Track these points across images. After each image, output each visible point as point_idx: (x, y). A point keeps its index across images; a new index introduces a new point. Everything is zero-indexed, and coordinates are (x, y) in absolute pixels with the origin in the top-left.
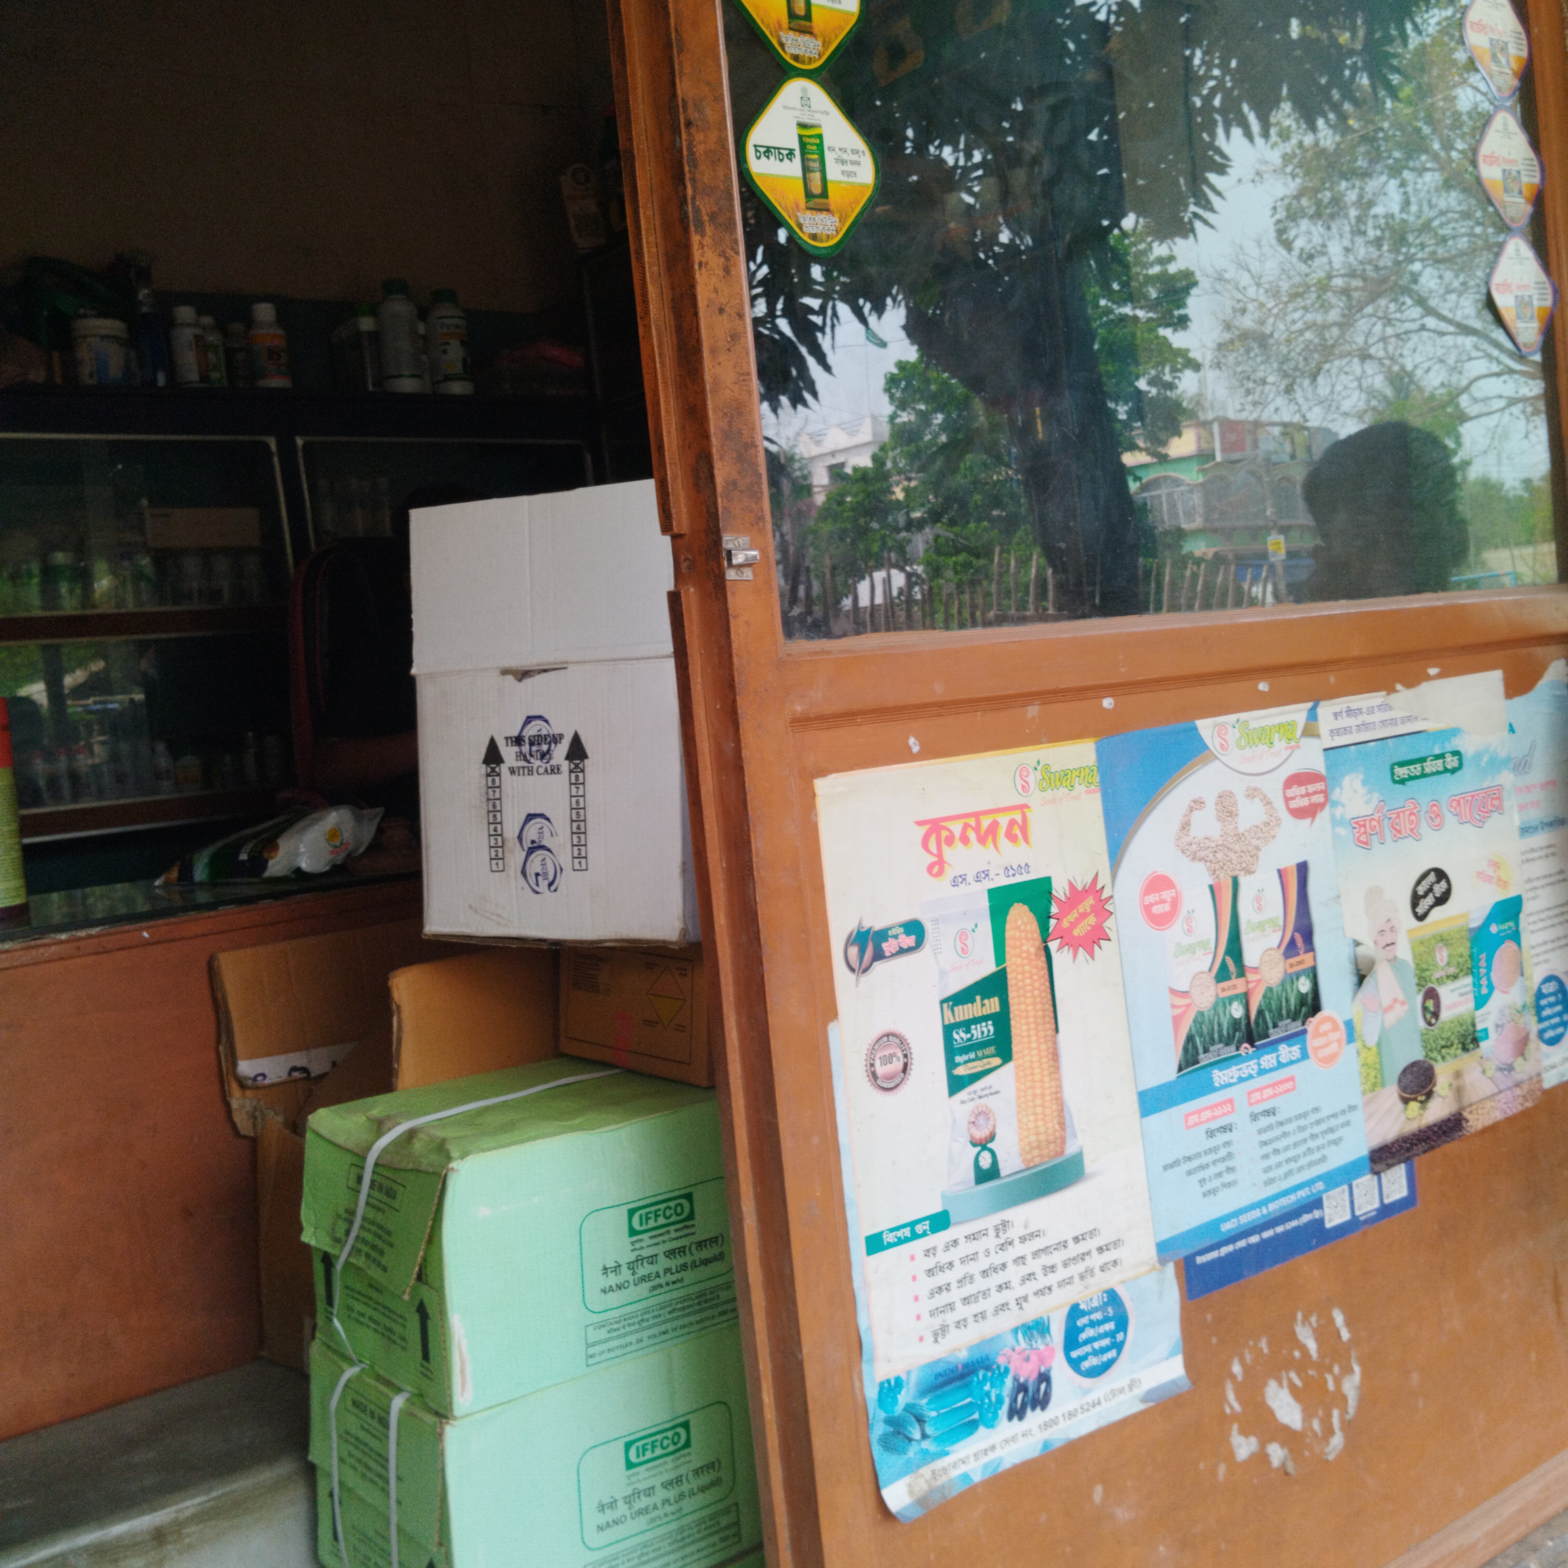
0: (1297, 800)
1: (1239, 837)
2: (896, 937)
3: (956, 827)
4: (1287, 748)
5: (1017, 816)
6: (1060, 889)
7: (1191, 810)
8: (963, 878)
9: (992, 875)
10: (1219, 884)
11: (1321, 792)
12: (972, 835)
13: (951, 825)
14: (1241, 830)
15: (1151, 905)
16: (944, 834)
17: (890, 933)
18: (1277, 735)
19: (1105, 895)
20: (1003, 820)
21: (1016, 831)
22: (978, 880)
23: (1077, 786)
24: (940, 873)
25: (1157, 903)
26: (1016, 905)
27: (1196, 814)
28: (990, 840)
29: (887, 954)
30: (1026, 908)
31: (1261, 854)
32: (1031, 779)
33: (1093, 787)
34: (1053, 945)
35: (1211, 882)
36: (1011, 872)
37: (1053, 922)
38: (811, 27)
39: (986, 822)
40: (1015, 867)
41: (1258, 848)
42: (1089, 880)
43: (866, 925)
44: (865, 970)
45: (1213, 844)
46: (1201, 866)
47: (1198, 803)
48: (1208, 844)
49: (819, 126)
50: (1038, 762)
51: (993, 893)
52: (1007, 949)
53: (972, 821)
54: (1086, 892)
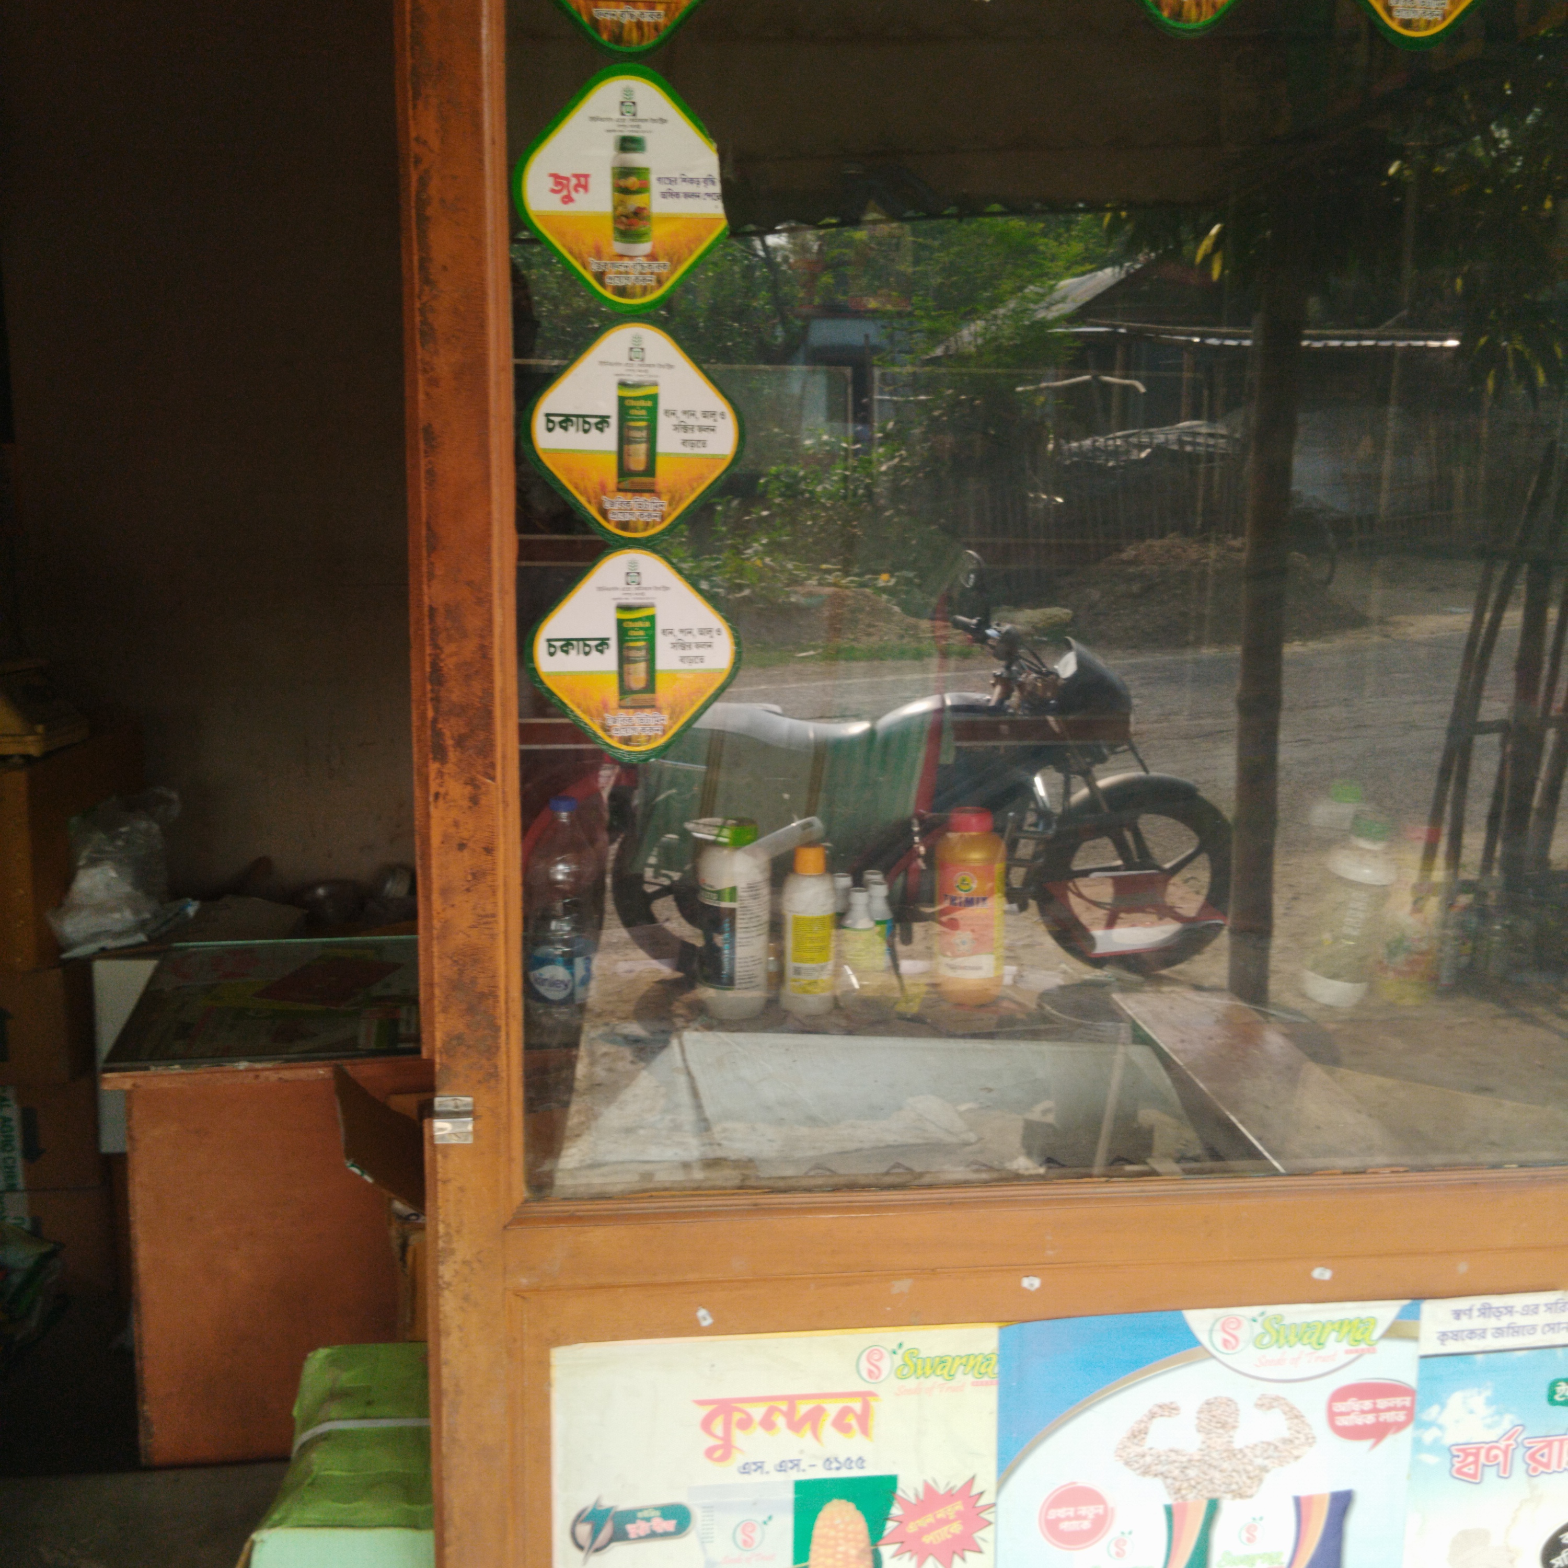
0: (1352, 1417)
1: (1232, 1454)
2: (648, 1520)
3: (757, 1412)
4: (1348, 1352)
5: (857, 1405)
6: (909, 1488)
7: (1152, 1416)
8: (759, 1466)
9: (803, 1465)
10: (1184, 1507)
11: (1403, 1408)
12: (780, 1420)
13: (748, 1407)
14: (1237, 1445)
15: (1059, 1520)
16: (737, 1416)
17: (640, 1515)
18: (1334, 1335)
19: (983, 1502)
20: (832, 1408)
21: (851, 1420)
22: (781, 1467)
23: (959, 1376)
24: (725, 1457)
25: (1068, 1519)
26: (835, 1502)
27: (1157, 1421)
28: (807, 1428)
29: (632, 1536)
30: (851, 1507)
31: (1267, 1477)
32: (886, 1365)
33: (986, 1379)
34: (886, 1551)
35: (1169, 1501)
36: (835, 1465)
37: (890, 1525)
38: (653, 484)
39: (803, 1408)
40: (842, 1459)
41: (1265, 1469)
42: (959, 1483)
43: (606, 1503)
44: (598, 1550)
45: (1184, 1459)
46: (1158, 1481)
47: (1169, 1409)
48: (1173, 1456)
49: (652, 606)
50: (900, 1345)
51: (801, 1487)
52: (814, 1547)
53: (783, 1406)
54: (951, 1496)
